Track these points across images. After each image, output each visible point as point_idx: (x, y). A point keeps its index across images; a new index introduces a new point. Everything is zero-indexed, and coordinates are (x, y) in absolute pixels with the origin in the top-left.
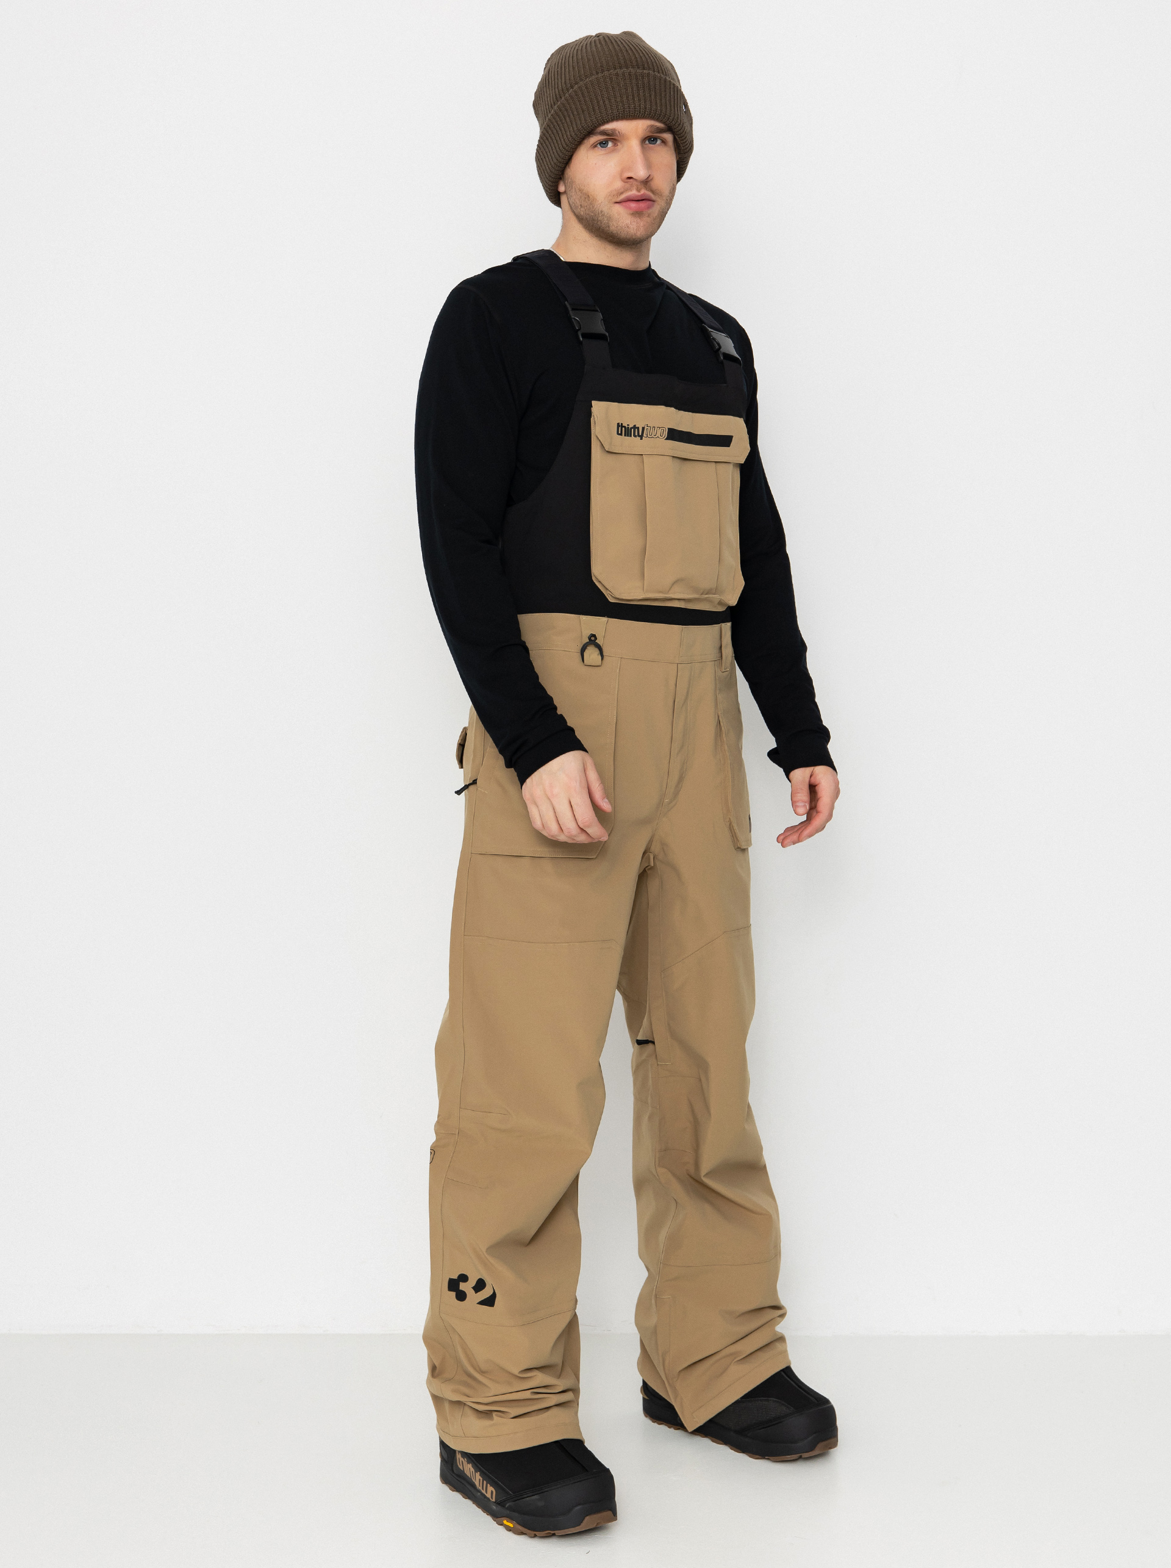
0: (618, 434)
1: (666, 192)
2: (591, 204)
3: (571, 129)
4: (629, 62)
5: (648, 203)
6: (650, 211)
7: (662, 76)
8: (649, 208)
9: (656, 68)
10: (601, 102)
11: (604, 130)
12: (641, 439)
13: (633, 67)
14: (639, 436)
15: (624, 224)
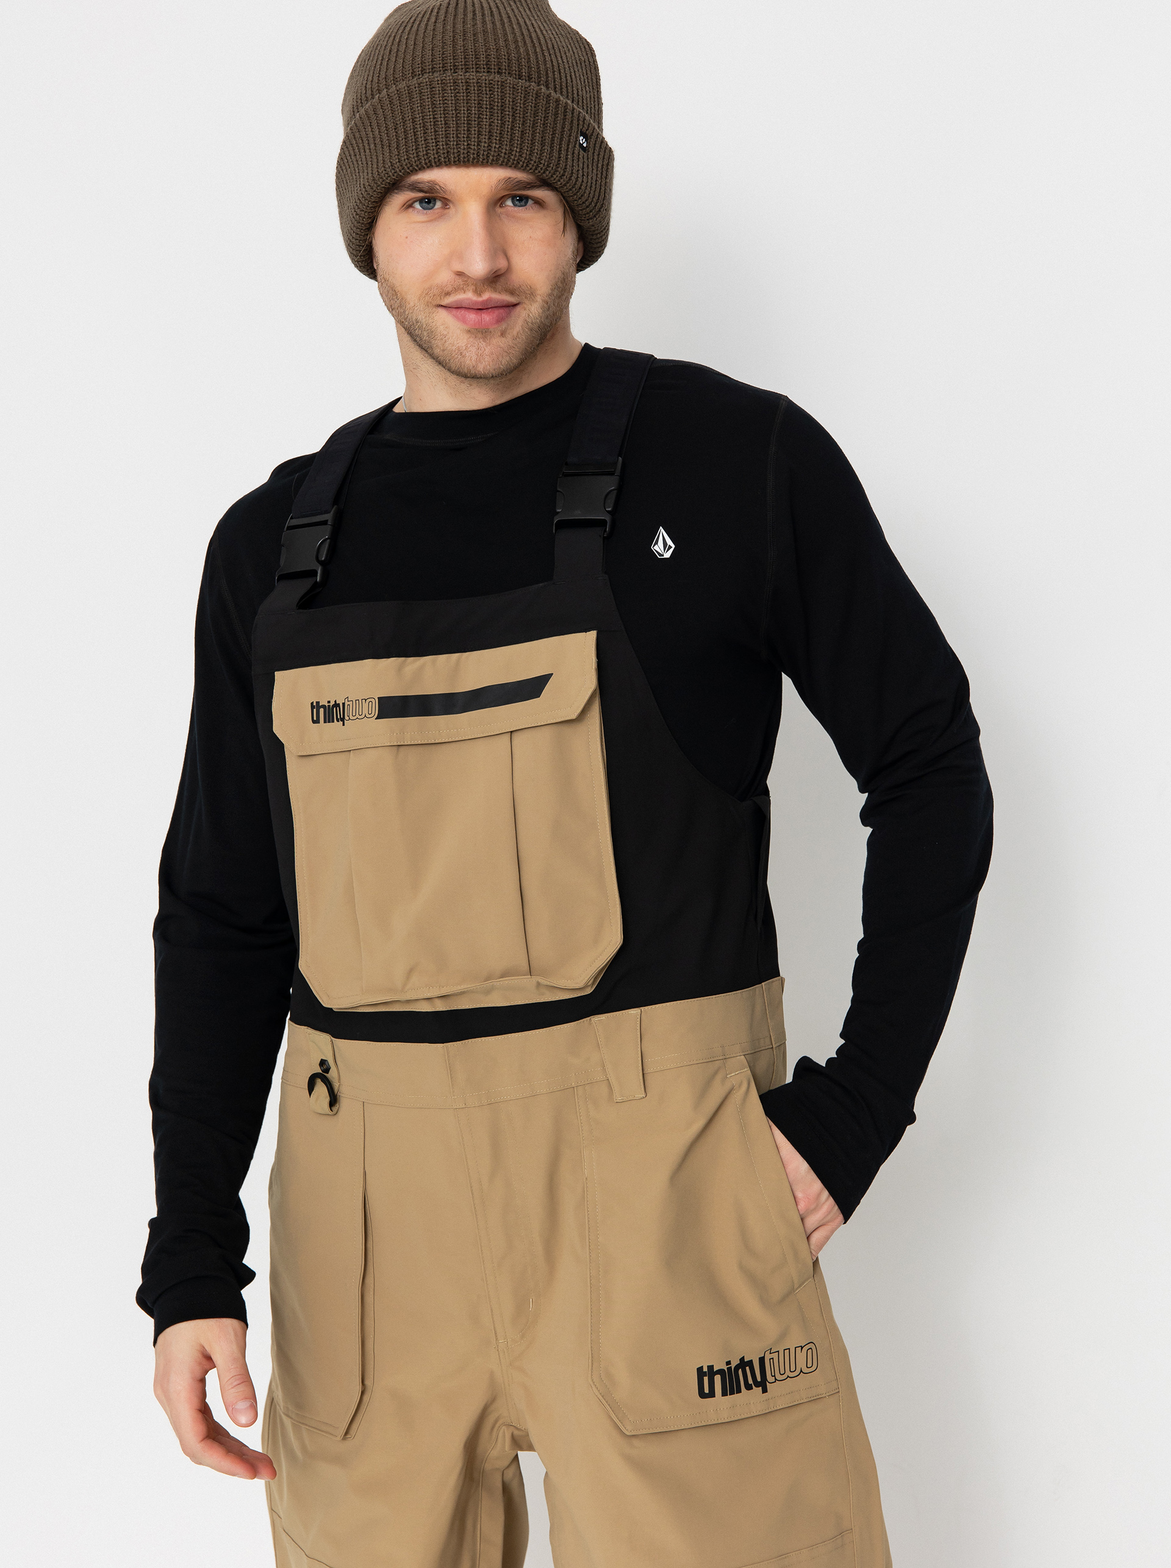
1: (544, 288)
6: (505, 325)
15: (454, 348)
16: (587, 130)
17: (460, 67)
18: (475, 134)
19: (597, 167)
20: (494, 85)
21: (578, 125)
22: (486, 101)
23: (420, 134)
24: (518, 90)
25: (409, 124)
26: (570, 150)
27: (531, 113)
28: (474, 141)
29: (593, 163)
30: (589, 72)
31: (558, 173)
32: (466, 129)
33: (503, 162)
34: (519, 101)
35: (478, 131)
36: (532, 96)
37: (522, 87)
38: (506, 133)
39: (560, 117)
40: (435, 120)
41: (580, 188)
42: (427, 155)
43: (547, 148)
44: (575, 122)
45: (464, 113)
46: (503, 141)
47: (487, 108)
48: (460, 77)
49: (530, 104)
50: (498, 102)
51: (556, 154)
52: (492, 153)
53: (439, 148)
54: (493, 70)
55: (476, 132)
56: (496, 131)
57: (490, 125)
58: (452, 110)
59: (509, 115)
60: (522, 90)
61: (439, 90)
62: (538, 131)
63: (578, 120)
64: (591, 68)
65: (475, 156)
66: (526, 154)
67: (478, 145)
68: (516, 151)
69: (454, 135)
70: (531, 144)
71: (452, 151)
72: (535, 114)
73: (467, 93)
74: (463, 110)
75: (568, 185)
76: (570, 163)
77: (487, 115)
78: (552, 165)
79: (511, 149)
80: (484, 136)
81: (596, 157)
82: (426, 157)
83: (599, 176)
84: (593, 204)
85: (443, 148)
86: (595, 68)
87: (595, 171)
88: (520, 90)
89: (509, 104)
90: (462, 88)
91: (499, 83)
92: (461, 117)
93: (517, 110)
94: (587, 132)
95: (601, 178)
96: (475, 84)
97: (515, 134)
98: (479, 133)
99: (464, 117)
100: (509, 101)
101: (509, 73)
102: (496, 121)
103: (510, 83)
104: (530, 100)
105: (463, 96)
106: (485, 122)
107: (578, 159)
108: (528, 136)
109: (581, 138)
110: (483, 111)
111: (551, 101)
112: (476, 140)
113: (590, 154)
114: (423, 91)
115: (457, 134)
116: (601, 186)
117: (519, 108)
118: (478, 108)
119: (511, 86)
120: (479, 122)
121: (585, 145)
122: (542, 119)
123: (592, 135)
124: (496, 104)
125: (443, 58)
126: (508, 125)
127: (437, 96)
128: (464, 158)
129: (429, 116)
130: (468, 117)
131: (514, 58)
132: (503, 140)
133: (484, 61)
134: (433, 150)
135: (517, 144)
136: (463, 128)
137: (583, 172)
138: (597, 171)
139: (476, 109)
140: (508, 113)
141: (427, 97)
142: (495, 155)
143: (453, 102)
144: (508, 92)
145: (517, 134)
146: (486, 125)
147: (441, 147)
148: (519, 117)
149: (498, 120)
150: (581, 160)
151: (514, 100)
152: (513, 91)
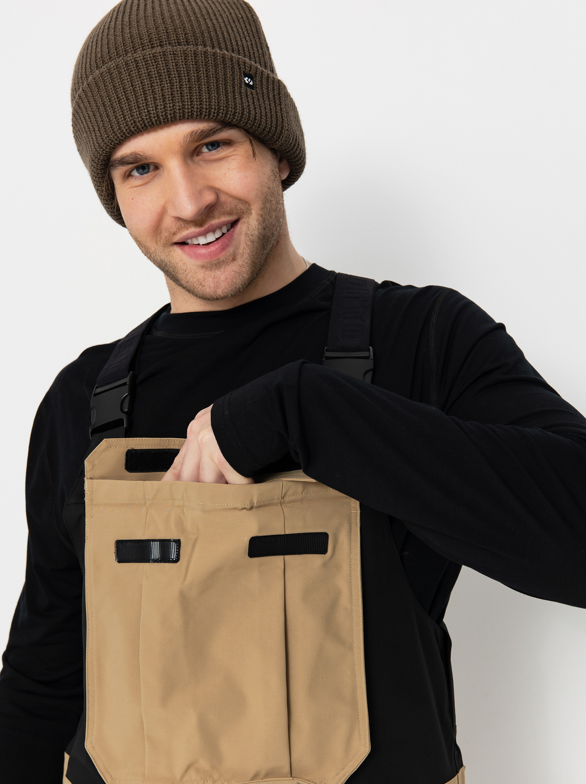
15: (195, 280)
16: (250, 71)
17: (130, 50)
18: (151, 101)
19: (269, 98)
20: (158, 56)
21: (240, 69)
22: (154, 71)
23: (111, 114)
24: (178, 54)
25: (102, 109)
26: (236, 91)
27: (193, 70)
28: (152, 107)
29: (263, 96)
30: (248, 26)
31: (230, 112)
32: (143, 98)
33: (180, 116)
34: (181, 63)
35: (154, 98)
36: (191, 56)
37: (181, 51)
38: (176, 92)
39: (221, 67)
40: (119, 99)
41: (255, 119)
42: (120, 129)
43: (214, 94)
44: (236, 67)
45: (139, 87)
46: (175, 100)
47: (156, 77)
48: (129, 58)
49: (191, 63)
50: (164, 69)
51: (223, 98)
52: (169, 112)
53: (127, 121)
54: (156, 45)
55: (152, 99)
56: (167, 93)
57: (162, 90)
58: (129, 87)
59: (175, 77)
60: (181, 54)
61: (116, 74)
62: (203, 83)
63: (239, 65)
64: (249, 22)
65: (156, 118)
66: (197, 104)
67: (156, 109)
68: (188, 105)
69: (136, 107)
70: (199, 96)
71: (137, 120)
72: (198, 70)
73: (138, 70)
74: (137, 83)
75: (243, 119)
76: (238, 101)
77: (157, 83)
78: (222, 108)
79: (183, 105)
80: (159, 101)
81: (265, 91)
82: (119, 131)
83: (273, 105)
84: (273, 129)
85: (130, 120)
86: (254, 21)
87: (267, 102)
88: (180, 55)
89: (173, 68)
90: (132, 66)
91: (161, 54)
92: (137, 90)
93: (181, 71)
94: (251, 72)
95: (275, 106)
96: (142, 60)
97: (184, 91)
98: (155, 99)
99: (140, 90)
100: (173, 66)
101: (169, 43)
102: (166, 85)
103: (170, 51)
104: (190, 60)
105: (135, 73)
106: (157, 89)
107: (247, 96)
108: (195, 89)
109: (246, 79)
110: (153, 80)
111: (209, 56)
112: (153, 105)
113: (259, 90)
114: (105, 79)
115: (138, 105)
116: (276, 112)
117: (182, 69)
118: (149, 79)
119: (172, 53)
120: (153, 90)
121: (251, 83)
122: (205, 72)
123: (256, 73)
124: (163, 71)
125: (116, 47)
126: (176, 85)
127: (116, 79)
128: (148, 122)
129: (114, 97)
130: (143, 88)
131: (171, 30)
132: (175, 98)
133: (147, 39)
134: (123, 124)
135: (187, 99)
136: (141, 99)
137: (254, 105)
138: (269, 101)
139: (148, 80)
140: (174, 76)
141: (108, 83)
142: (172, 113)
143: (129, 80)
144: (170, 58)
145: (186, 90)
146: (158, 91)
147: (129, 120)
148: (185, 76)
149: (167, 84)
150: (250, 97)
151: (177, 63)
152: (174, 57)
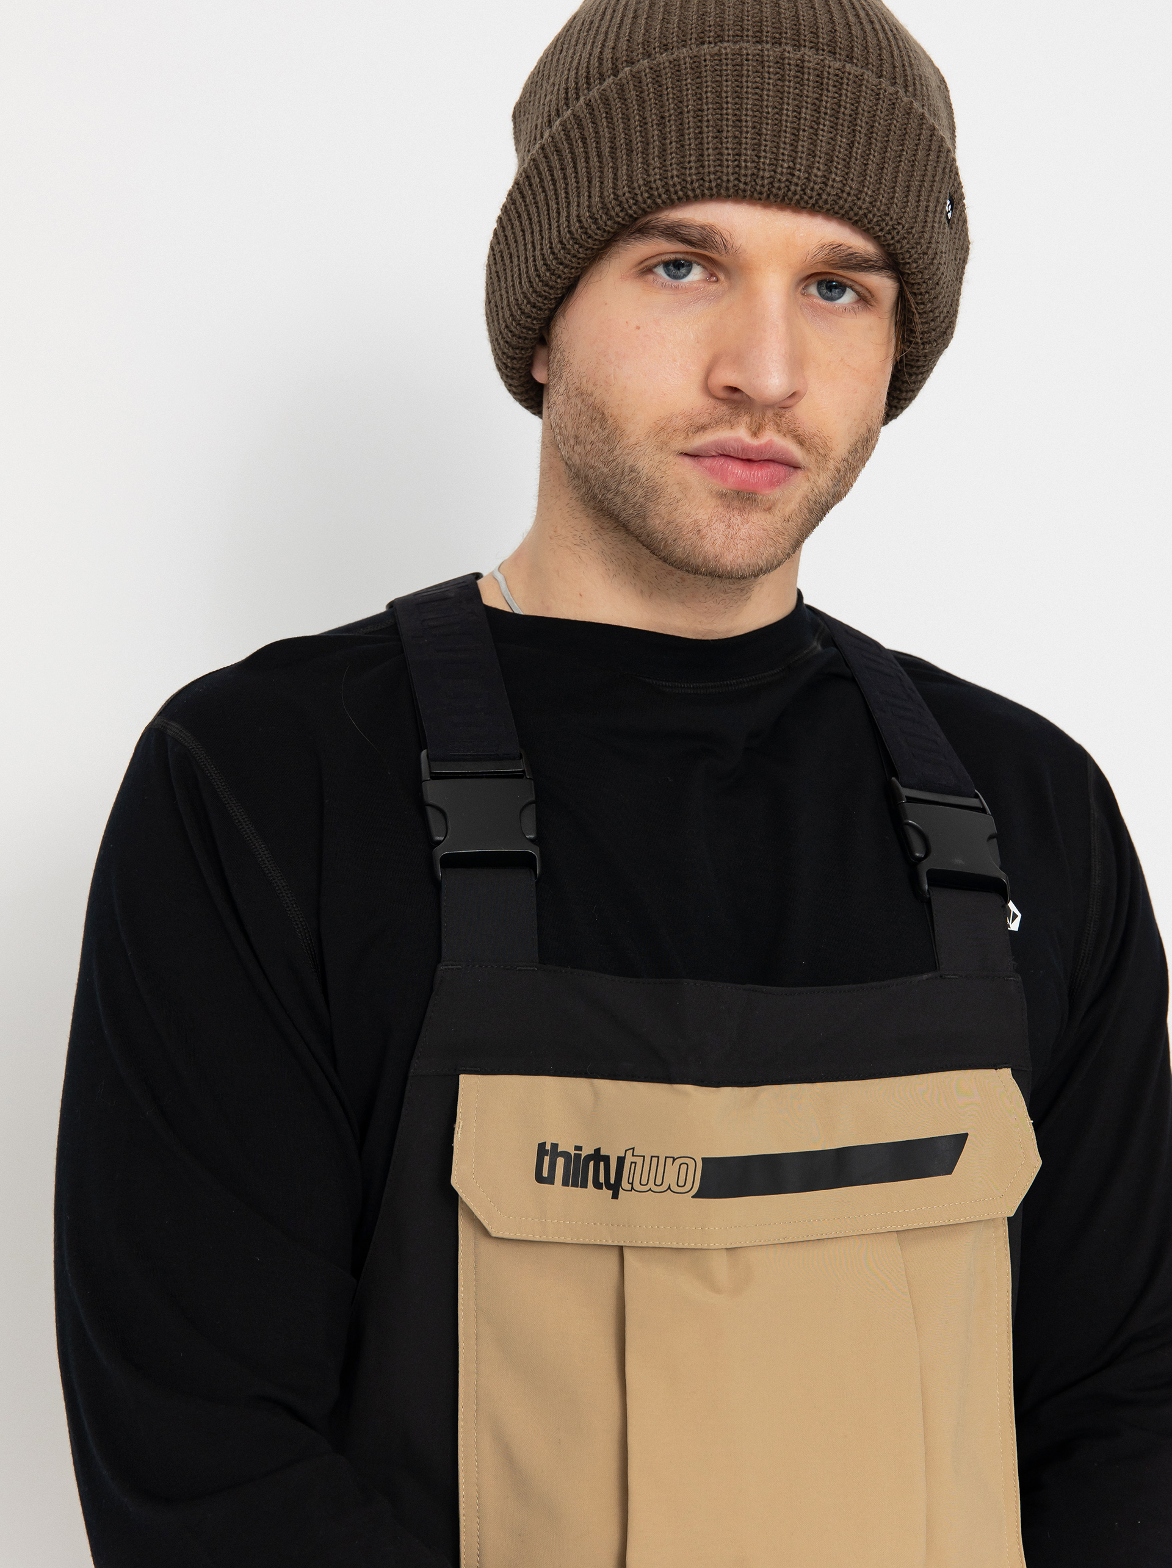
0: (539, 1178)
1: (840, 448)
2: (607, 440)
3: (584, 200)
4: (805, 31)
5: (780, 470)
6: (775, 494)
7: (901, 92)
8: (773, 483)
9: (887, 67)
10: (690, 133)
11: (680, 225)
12: (615, 1196)
13: (816, 48)
14: (609, 1186)
15: (688, 521)
17: (785, 41)
18: (803, 153)
20: (842, 78)
21: (950, 177)
23: (706, 137)
24: (878, 94)
25: (688, 119)
27: (894, 137)
28: (801, 165)
29: (953, 248)
39: (933, 156)
42: (715, 174)
43: (911, 200)
44: (947, 172)
46: (848, 174)
47: (826, 114)
48: (786, 54)
49: (895, 122)
50: (846, 108)
54: (839, 56)
56: (838, 154)
59: (860, 132)
60: (885, 97)
62: (901, 169)
63: (951, 171)
65: (799, 189)
66: (881, 202)
67: (807, 171)
68: (867, 195)
69: (768, 149)
70: (890, 189)
72: (900, 142)
73: (796, 83)
74: (786, 109)
79: (858, 190)
80: (817, 160)
84: (942, 318)
87: (953, 264)
88: (881, 96)
89: (863, 115)
90: (788, 73)
92: (782, 121)
96: (811, 71)
97: (867, 165)
98: (810, 153)
99: (787, 122)
100: (864, 110)
102: (839, 138)
104: (895, 117)
105: (790, 87)
107: (943, 233)
108: (887, 173)
110: (819, 118)
112: (804, 162)
113: (953, 232)
114: (718, 67)
117: (876, 124)
118: (812, 111)
122: (909, 151)
124: (843, 110)
125: (754, 21)
126: (858, 149)
128: (779, 189)
129: (727, 111)
131: (870, 44)
134: (729, 166)
135: (869, 183)
136: (783, 139)
137: (945, 257)
139: (809, 111)
140: (859, 128)
141: (724, 78)
143: (771, 93)
144: (863, 94)
145: (871, 167)
149: (842, 136)
151: (871, 109)
152: (871, 95)
